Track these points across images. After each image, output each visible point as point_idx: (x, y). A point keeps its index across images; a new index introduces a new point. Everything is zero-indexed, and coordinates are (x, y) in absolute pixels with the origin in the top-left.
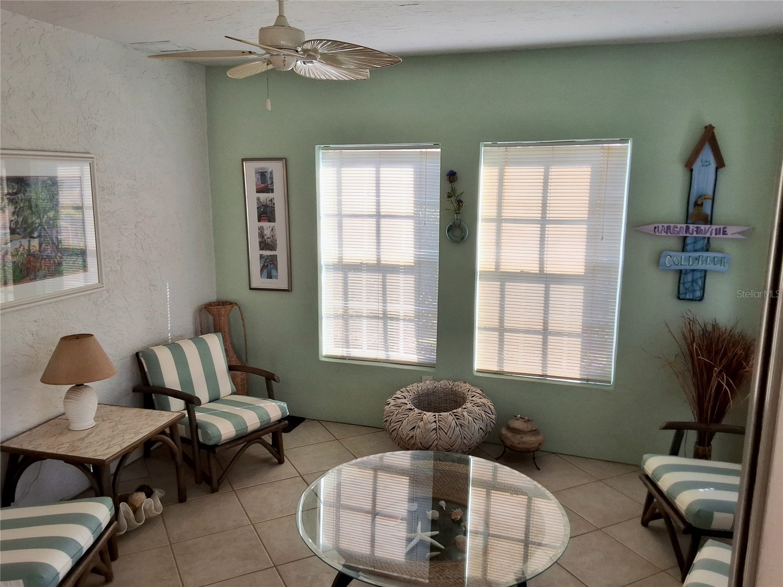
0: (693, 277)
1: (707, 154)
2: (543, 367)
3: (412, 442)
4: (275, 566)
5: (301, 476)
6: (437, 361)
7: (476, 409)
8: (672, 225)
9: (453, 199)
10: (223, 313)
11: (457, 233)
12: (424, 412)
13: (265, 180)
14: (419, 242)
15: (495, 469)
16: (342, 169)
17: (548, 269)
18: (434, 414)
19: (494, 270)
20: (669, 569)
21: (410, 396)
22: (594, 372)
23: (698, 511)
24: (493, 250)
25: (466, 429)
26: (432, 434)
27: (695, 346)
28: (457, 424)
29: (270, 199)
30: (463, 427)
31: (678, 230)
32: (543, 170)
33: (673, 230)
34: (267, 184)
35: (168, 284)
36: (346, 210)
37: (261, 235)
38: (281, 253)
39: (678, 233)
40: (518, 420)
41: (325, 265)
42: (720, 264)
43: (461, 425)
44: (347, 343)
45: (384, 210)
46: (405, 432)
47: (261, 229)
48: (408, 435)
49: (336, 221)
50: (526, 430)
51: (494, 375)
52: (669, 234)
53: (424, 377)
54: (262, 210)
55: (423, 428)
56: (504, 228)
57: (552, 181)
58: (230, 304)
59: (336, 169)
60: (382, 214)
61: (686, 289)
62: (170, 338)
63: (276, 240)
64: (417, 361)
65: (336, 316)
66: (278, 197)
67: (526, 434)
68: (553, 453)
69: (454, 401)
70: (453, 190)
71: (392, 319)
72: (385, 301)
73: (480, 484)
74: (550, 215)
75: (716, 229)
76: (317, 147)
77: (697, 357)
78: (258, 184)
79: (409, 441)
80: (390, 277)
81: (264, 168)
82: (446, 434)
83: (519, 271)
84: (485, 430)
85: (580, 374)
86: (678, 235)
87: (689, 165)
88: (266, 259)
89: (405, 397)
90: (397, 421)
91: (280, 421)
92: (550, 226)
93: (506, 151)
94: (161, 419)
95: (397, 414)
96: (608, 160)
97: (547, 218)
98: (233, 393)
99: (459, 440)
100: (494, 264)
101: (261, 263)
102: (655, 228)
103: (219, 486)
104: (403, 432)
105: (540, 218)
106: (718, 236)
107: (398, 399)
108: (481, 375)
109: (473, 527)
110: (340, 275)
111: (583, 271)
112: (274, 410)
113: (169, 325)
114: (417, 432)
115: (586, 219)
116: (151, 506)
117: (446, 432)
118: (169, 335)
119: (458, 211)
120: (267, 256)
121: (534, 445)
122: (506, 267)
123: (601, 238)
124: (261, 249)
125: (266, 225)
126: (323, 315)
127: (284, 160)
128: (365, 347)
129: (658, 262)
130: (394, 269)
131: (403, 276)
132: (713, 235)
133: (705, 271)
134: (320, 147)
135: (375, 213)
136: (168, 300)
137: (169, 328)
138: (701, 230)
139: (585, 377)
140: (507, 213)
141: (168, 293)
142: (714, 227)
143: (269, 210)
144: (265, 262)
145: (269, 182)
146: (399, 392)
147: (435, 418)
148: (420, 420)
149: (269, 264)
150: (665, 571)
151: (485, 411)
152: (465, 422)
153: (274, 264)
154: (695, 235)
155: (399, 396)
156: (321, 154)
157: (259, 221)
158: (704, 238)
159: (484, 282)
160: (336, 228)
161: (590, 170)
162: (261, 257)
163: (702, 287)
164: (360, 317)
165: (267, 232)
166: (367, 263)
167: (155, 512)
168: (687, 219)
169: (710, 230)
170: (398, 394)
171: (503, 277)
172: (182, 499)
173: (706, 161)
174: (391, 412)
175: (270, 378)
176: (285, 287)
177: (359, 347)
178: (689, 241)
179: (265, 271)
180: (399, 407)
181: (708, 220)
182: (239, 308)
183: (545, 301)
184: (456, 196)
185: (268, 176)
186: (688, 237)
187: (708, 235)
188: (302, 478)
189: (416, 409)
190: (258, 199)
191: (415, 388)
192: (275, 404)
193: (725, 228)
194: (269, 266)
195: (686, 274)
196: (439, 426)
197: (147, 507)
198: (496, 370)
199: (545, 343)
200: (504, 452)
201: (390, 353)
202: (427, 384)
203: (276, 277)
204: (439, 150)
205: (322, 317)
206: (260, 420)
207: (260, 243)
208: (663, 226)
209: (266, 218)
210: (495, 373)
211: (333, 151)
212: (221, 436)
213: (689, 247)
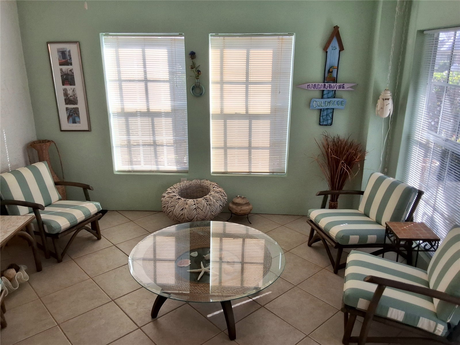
0: (327, 112)
1: (335, 43)
2: (249, 167)
3: (182, 217)
4: (113, 300)
5: (114, 245)
6: (189, 169)
7: (217, 194)
8: (317, 84)
9: (194, 69)
10: (45, 148)
11: (198, 91)
12: (187, 199)
13: (65, 57)
14: (174, 97)
15: (225, 226)
16: (119, 49)
17: (251, 111)
18: (193, 200)
19: (220, 113)
20: (326, 267)
21: (177, 191)
22: (276, 168)
23: (343, 236)
24: (219, 101)
25: (213, 207)
26: (194, 211)
27: (329, 150)
28: (207, 204)
29: (70, 69)
30: (211, 206)
31: (320, 86)
32: (246, 52)
33: (318, 87)
34: (66, 60)
35: (4, 130)
36: (123, 77)
37: (66, 94)
38: (81, 106)
39: (320, 88)
40: (238, 198)
41: (113, 113)
42: (340, 105)
43: (210, 205)
44: (131, 162)
45: (149, 77)
46: (178, 212)
47: (65, 91)
48: (180, 213)
49: (118, 85)
50: (243, 203)
51: (222, 174)
52: (315, 89)
53: (182, 179)
54: (65, 77)
55: (188, 208)
56: (225, 87)
57: (252, 58)
58: (48, 142)
59: (114, 49)
60: (148, 79)
61: (324, 119)
62: (9, 167)
63: (77, 98)
64: (177, 170)
65: (122, 146)
66: (75, 67)
67: (244, 205)
68: (256, 214)
69: (202, 191)
70: (194, 64)
71: (159, 145)
72: (154, 134)
73: (216, 235)
74: (251, 79)
75: (339, 85)
76: (101, 34)
77: (331, 156)
78: (60, 60)
79: (180, 217)
80: (156, 120)
81: (64, 49)
82: (202, 210)
83: (235, 113)
84: (222, 206)
85: (269, 170)
86: (320, 89)
87: (325, 49)
88: (71, 111)
89: (173, 191)
90: (172, 206)
91: (96, 214)
92: (251, 86)
93: (224, 39)
94: (19, 221)
95: (171, 202)
96: (282, 46)
97: (249, 81)
98: (60, 200)
99: (209, 213)
100: (220, 109)
101: (67, 113)
102: (308, 85)
103: (62, 258)
104: (176, 212)
105: (245, 81)
106: (340, 89)
107: (170, 194)
108: (215, 175)
109: (213, 259)
110: (123, 119)
111: (270, 112)
112: (92, 207)
113: (8, 159)
114: (185, 211)
115: (271, 81)
116: (21, 277)
117: (202, 209)
118: (9, 165)
119: (197, 77)
120: (71, 108)
121: (248, 211)
122: (227, 111)
123: (279, 92)
124: (66, 104)
125: (68, 87)
126: (113, 146)
127: (78, 43)
128: (142, 163)
129: (310, 105)
130: (158, 114)
131: (164, 119)
132: (338, 89)
133: (333, 109)
134: (102, 34)
135: (144, 79)
136: (5, 141)
137: (8, 161)
138: (331, 86)
139: (272, 171)
140: (226, 78)
141: (5, 137)
142: (338, 84)
143: (69, 77)
144: (70, 112)
145: (68, 58)
146: (169, 189)
147: (194, 202)
148: (186, 204)
149: (73, 114)
150: (324, 268)
151: (221, 195)
152: (212, 203)
153: (76, 114)
154: (328, 89)
155: (170, 191)
156: (103, 39)
157: (63, 85)
158: (333, 90)
159: (215, 121)
160: (118, 89)
161: (272, 52)
162: (67, 109)
163: (332, 117)
164: (138, 145)
165: (70, 92)
166: (140, 111)
167: (25, 280)
168: (325, 80)
169: (336, 86)
170: (169, 190)
171: (225, 117)
172: (39, 269)
173: (334, 47)
174: (167, 201)
175: (86, 188)
176: (86, 128)
177: (139, 163)
178: (325, 92)
179: (71, 119)
180: (172, 198)
181: (335, 80)
182: (55, 144)
183: (249, 130)
184: (196, 68)
185: (67, 54)
186: (324, 90)
187: (335, 89)
188: (116, 246)
189: (182, 198)
190: (61, 70)
191: (178, 186)
192: (92, 204)
193: (344, 84)
194: (73, 115)
195: (323, 111)
196: (198, 207)
197: (18, 277)
198: (223, 171)
199: (250, 154)
200: (231, 216)
201: (159, 166)
202: (185, 183)
203: (79, 122)
204: (183, 38)
205: (113, 147)
206: (84, 215)
207: (65, 100)
208: (312, 84)
209: (68, 83)
210: (223, 173)
211: (112, 37)
212: (61, 227)
213: (325, 96)
